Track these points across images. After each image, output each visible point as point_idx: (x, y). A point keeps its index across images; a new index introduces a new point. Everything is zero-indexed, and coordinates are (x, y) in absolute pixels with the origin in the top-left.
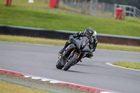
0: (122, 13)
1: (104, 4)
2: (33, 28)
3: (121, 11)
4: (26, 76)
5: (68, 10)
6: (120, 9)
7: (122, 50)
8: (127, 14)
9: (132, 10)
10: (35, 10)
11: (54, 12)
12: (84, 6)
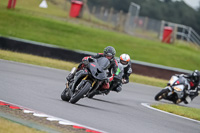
0: (171, 35)
1: (147, 19)
2: (43, 44)
3: (170, 31)
4: (26, 111)
5: (94, 23)
6: (169, 28)
8: (179, 37)
9: (186, 32)
10: (48, 19)
11: (75, 23)
12: (118, 19)
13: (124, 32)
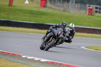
0: (93, 11)
1: (79, 4)
2: (28, 22)
4: (23, 57)
5: (53, 9)
6: (91, 8)
7: (92, 37)
8: (96, 12)
9: (100, 9)
10: (30, 9)
11: (43, 10)
12: (65, 6)
13: (68, 12)
